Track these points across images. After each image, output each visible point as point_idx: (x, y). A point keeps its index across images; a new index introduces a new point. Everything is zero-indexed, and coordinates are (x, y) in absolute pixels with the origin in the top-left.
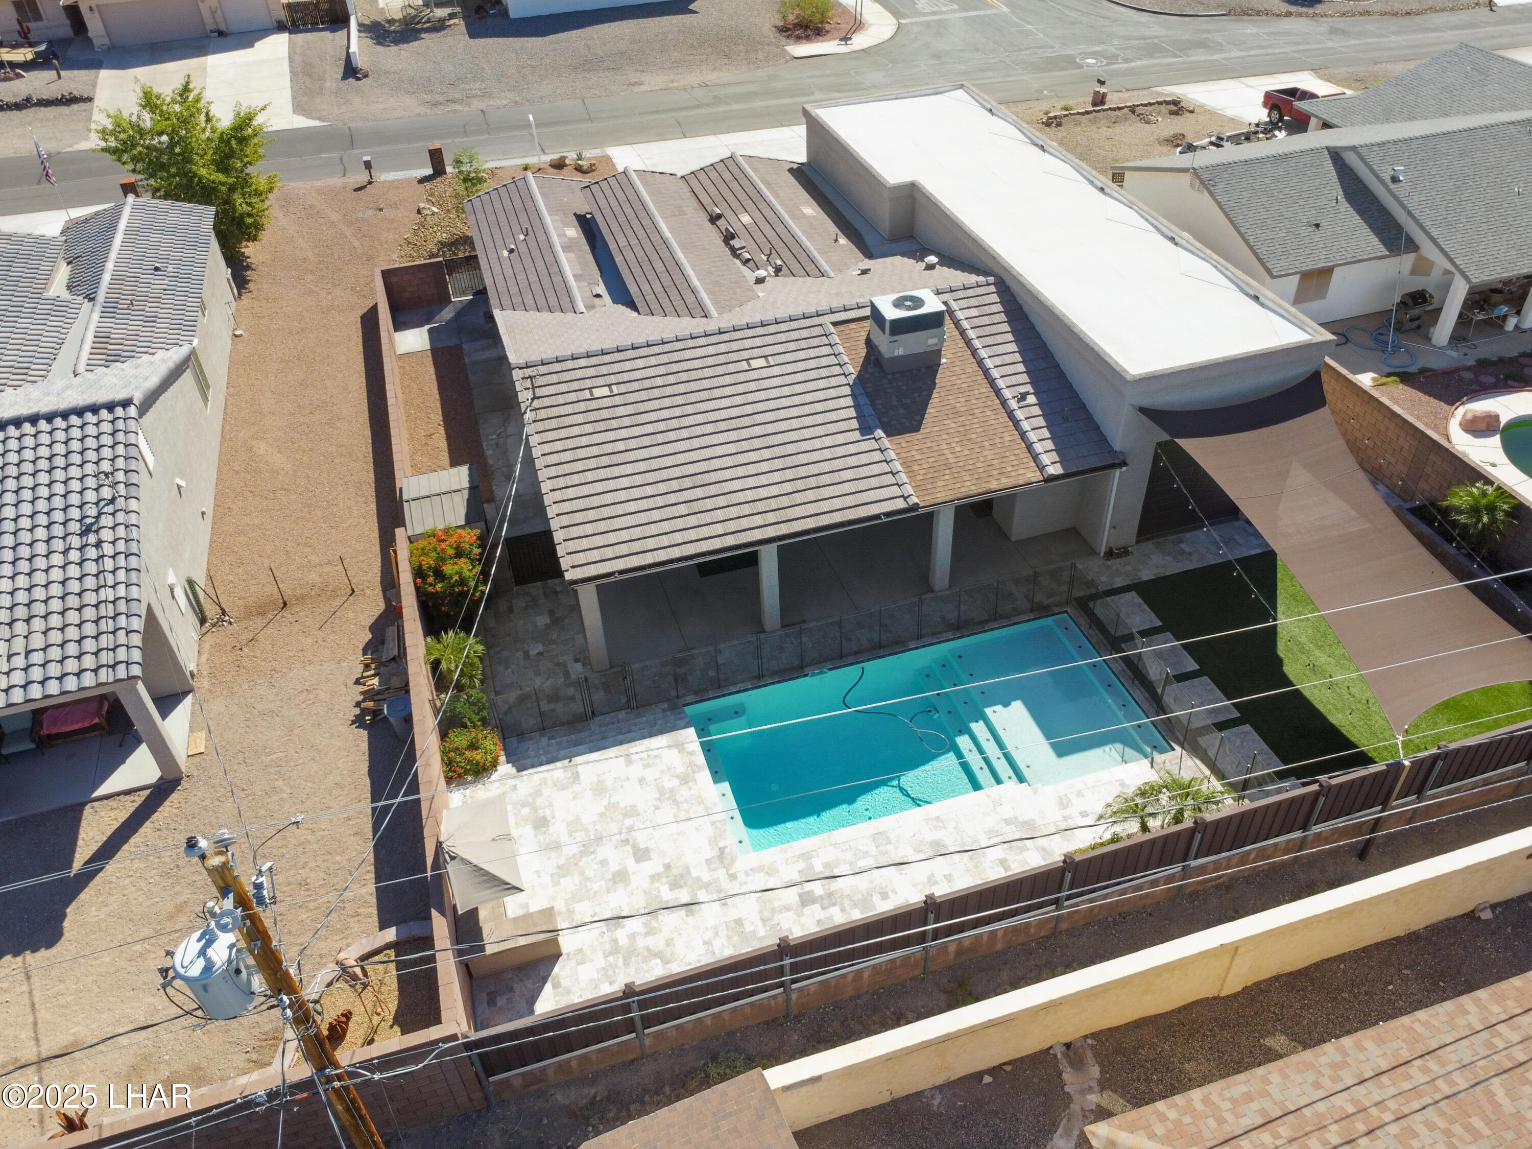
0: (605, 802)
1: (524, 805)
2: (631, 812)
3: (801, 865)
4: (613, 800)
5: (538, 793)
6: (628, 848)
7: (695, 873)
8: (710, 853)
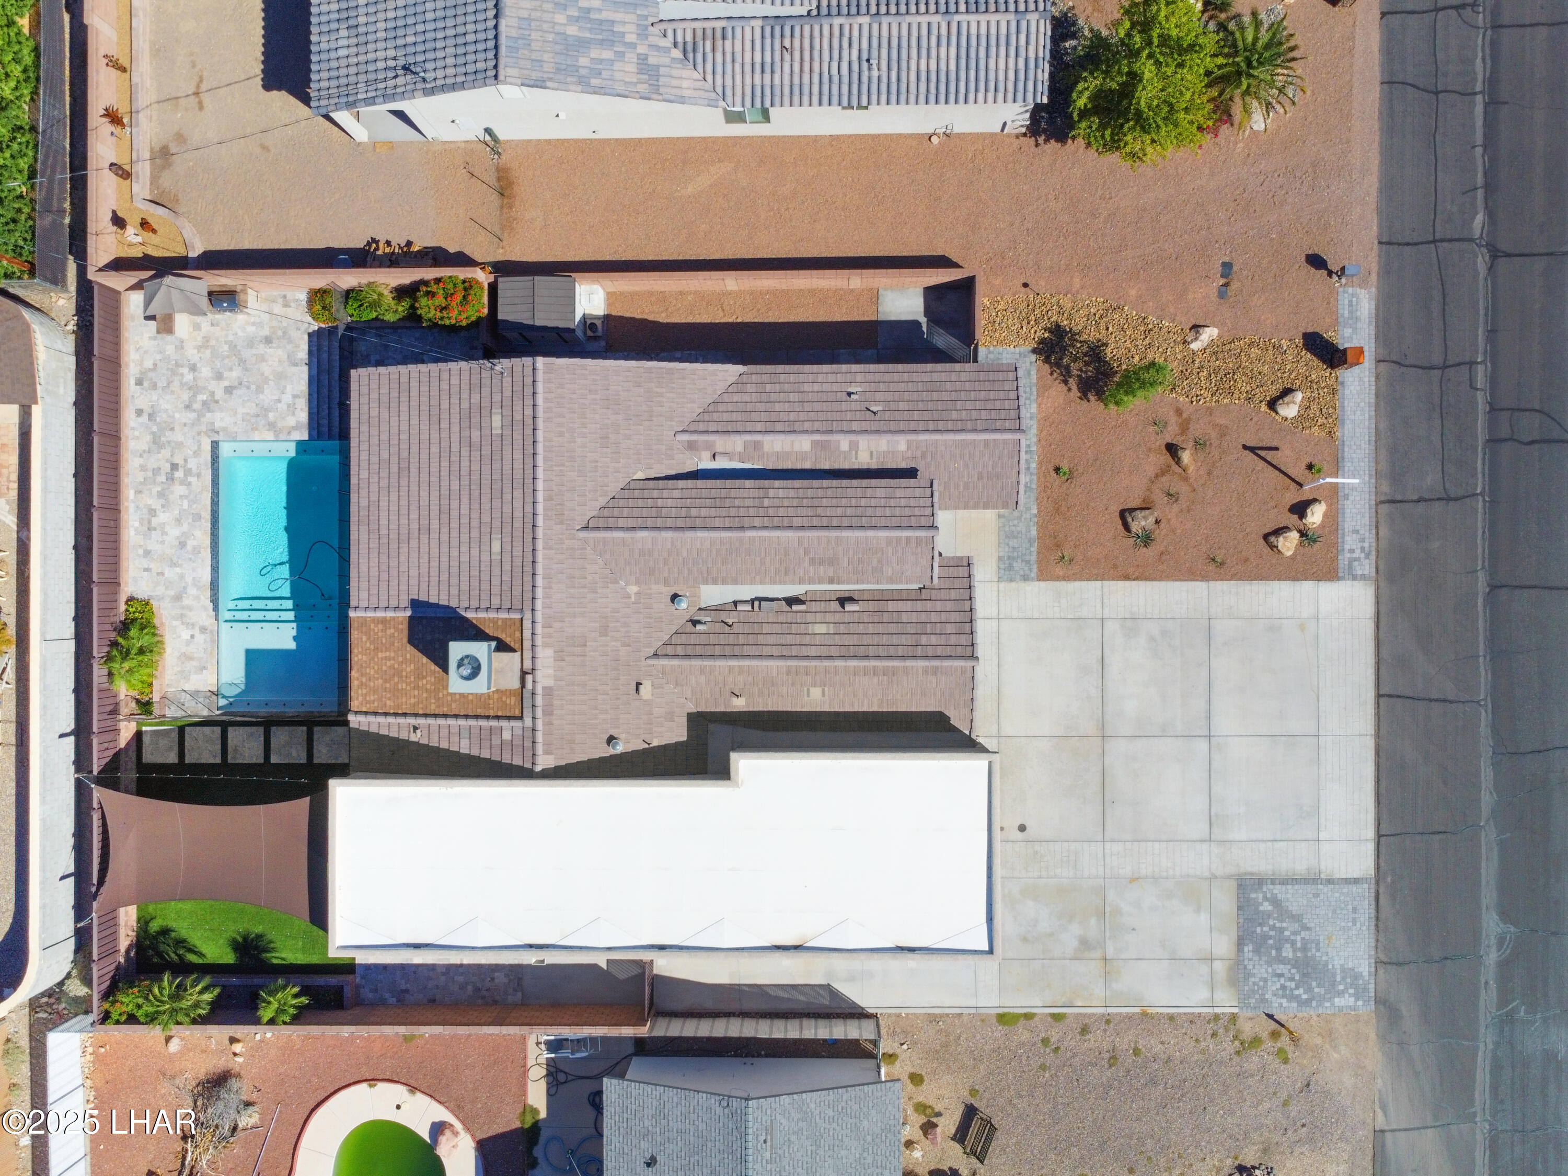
0: (271, 377)
1: (284, 333)
2: (259, 390)
3: (194, 470)
4: (271, 383)
5: (290, 341)
6: (236, 384)
7: (208, 415)
8: (218, 425)
